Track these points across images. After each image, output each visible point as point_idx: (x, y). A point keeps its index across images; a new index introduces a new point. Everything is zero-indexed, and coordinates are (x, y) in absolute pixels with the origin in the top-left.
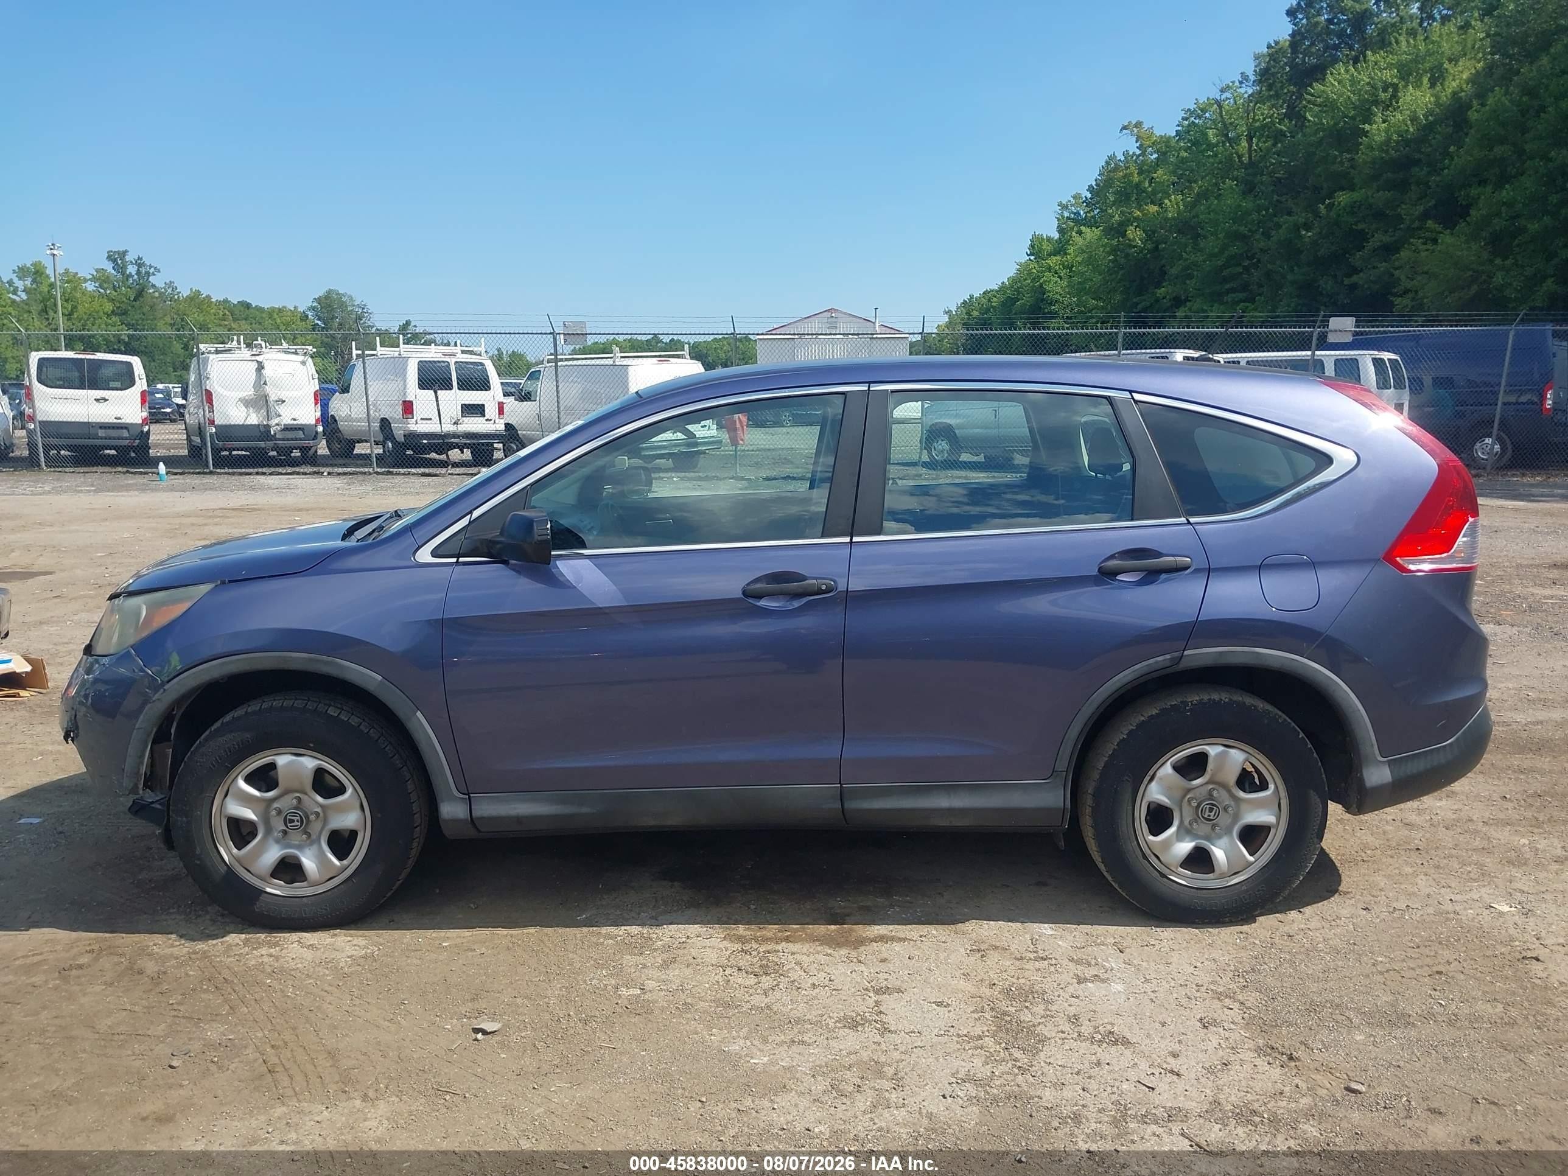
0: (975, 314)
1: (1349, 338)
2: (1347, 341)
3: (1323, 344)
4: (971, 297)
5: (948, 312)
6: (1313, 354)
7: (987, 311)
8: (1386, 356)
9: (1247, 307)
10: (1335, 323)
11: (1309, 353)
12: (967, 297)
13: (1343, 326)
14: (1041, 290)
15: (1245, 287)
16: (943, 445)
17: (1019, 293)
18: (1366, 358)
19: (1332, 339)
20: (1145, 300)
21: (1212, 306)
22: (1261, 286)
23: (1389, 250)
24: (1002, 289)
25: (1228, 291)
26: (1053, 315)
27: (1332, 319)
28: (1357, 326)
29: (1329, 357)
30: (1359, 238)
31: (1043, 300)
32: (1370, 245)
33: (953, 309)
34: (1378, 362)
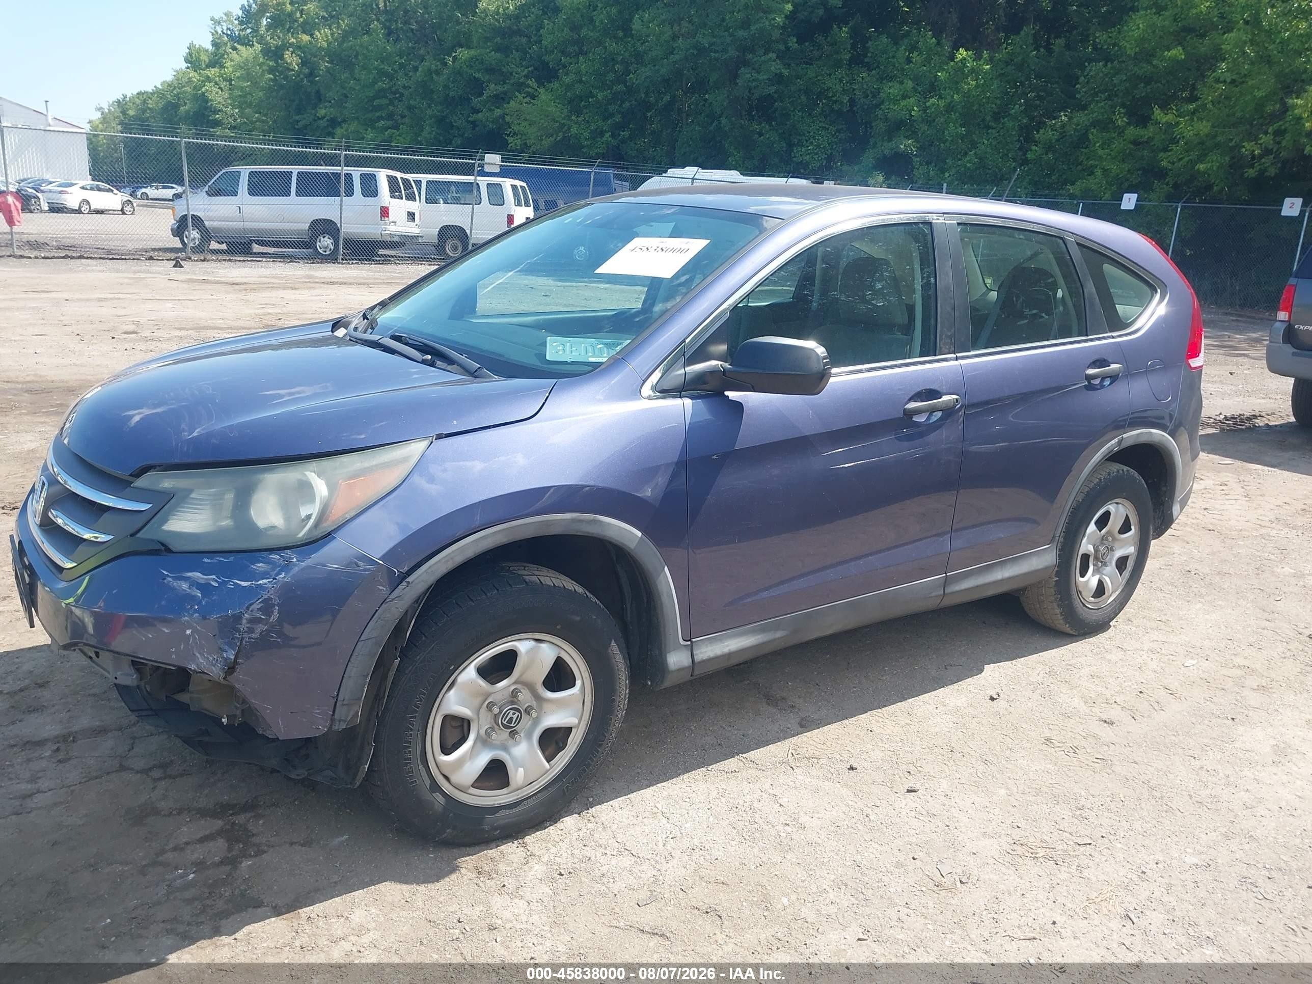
0: (131, 113)
1: (497, 170)
2: (497, 171)
3: (482, 173)
4: (125, 97)
5: (100, 109)
6: (475, 179)
7: (144, 111)
8: (518, 183)
9: (394, 133)
10: (489, 157)
11: (473, 178)
12: (120, 97)
13: (493, 160)
14: (203, 99)
15: (390, 116)
16: (194, 234)
17: (179, 99)
18: (507, 184)
19: (487, 169)
20: (304, 119)
21: (367, 130)
22: (403, 117)
23: (500, 99)
24: (159, 93)
25: (380, 118)
26: (217, 124)
27: (487, 155)
28: (503, 162)
29: (483, 181)
30: (477, 87)
31: (206, 108)
32: (486, 94)
33: (106, 107)
34: (514, 187)
